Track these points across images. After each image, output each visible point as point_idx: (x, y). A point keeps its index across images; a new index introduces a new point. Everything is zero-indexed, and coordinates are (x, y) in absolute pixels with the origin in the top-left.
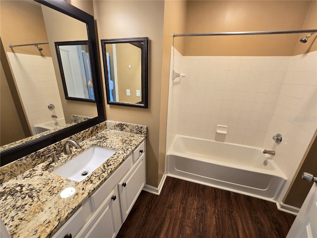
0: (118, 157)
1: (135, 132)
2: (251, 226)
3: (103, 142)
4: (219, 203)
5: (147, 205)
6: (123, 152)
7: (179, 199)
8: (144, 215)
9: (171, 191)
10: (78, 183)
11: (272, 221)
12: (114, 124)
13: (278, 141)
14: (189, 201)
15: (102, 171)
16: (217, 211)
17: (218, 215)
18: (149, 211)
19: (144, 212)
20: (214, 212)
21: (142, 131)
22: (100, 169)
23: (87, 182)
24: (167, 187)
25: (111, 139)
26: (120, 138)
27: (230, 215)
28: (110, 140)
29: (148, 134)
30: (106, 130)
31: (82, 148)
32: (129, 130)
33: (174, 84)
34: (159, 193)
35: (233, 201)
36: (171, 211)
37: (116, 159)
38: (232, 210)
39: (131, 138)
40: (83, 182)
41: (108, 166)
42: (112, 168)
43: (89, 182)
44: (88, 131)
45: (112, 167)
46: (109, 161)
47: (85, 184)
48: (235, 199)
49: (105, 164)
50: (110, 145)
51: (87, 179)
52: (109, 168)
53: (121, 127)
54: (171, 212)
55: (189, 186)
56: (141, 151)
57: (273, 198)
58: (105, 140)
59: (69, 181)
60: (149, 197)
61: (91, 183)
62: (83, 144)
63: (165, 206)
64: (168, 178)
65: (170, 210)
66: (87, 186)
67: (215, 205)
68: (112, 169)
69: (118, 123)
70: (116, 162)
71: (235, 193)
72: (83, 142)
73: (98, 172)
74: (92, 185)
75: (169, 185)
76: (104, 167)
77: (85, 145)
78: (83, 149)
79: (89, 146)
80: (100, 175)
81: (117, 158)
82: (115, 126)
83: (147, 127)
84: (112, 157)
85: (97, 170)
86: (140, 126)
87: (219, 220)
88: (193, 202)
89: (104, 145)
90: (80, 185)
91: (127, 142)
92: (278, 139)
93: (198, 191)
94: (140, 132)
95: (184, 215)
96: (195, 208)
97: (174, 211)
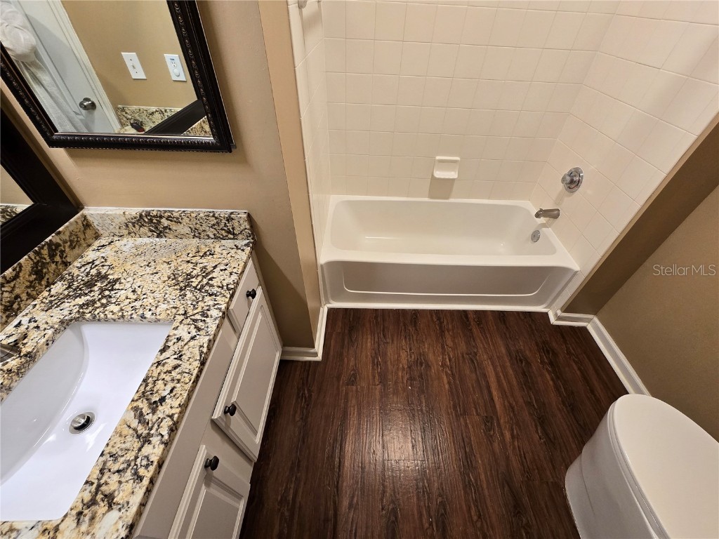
0: (180, 358)
1: (213, 236)
2: (511, 372)
3: (104, 301)
4: (450, 343)
5: (298, 394)
6: (194, 332)
7: (367, 357)
8: (298, 419)
9: (346, 342)
10: (57, 529)
11: (543, 349)
12: (123, 219)
13: (572, 186)
14: (389, 354)
15: (139, 437)
16: (447, 360)
17: (451, 368)
18: (308, 405)
19: (295, 412)
20: (442, 364)
21: (233, 229)
22: (126, 431)
23: (93, 508)
24: (334, 336)
25: (130, 279)
26: (166, 271)
27: (473, 361)
28: (128, 285)
29: (258, 235)
30: (97, 244)
31: (24, 350)
32: (187, 230)
33: (307, 25)
34: (319, 358)
35: (475, 331)
36: (357, 389)
37: (175, 367)
38: (476, 351)
39: (203, 260)
40: (74, 512)
41: (154, 407)
42: (174, 411)
43: (102, 508)
44: (16, 277)
45: (171, 407)
46: (150, 386)
47: (87, 519)
48: (478, 325)
49: (139, 404)
50: (134, 308)
51: (87, 497)
52: (160, 414)
53: (154, 224)
54: (357, 391)
55: (383, 321)
56: (252, 294)
57: (544, 306)
58: (107, 293)
59: (11, 530)
60: (298, 373)
61: (110, 508)
62: (22, 329)
63: (341, 382)
64: (332, 313)
65: (354, 388)
66: (97, 526)
67: (443, 348)
68: (171, 416)
69: (134, 211)
70: (179, 381)
71: (476, 312)
72: (16, 322)
73: (124, 446)
74: (114, 514)
75: (339, 331)
76: (140, 416)
77: (33, 334)
78: (28, 355)
79: (50, 332)
80: (136, 458)
81: (178, 362)
82: (127, 226)
83: (249, 216)
84: (159, 363)
85: (117, 439)
86: (223, 212)
87: (454, 378)
88: (399, 356)
89: (110, 316)
90: (67, 533)
91: (195, 282)
92: (572, 182)
93: (405, 328)
94: (229, 232)
95: (384, 389)
96: (406, 367)
97: (362, 388)
